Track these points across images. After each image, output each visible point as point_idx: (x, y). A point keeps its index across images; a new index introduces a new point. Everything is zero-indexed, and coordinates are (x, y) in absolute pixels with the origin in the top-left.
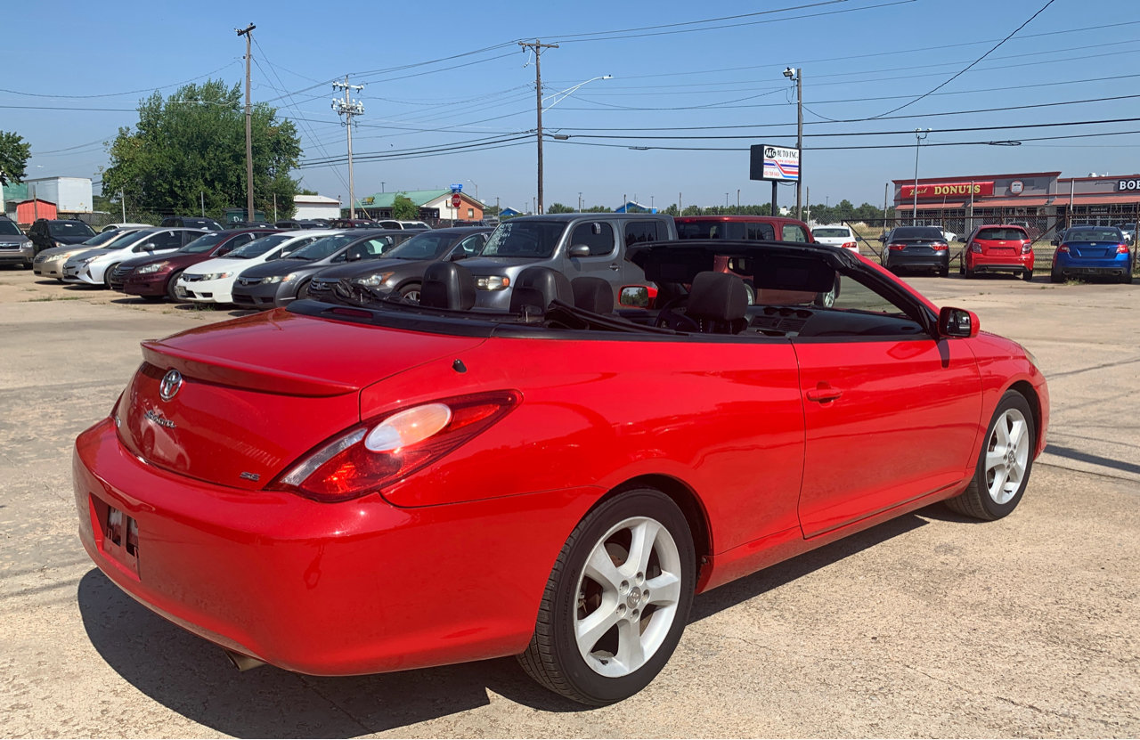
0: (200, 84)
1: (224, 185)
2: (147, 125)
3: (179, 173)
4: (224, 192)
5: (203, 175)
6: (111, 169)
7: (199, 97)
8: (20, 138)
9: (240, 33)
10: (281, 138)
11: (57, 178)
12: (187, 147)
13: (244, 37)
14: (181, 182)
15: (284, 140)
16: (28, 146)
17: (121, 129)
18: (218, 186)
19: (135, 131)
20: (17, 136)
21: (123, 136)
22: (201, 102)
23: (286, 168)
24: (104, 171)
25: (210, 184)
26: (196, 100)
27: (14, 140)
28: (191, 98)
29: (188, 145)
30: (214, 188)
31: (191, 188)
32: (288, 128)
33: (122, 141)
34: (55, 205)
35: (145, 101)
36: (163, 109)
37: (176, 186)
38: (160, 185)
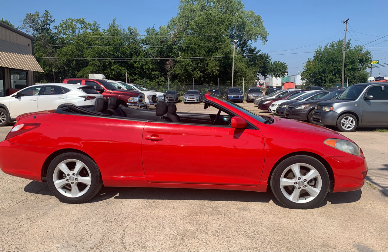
0: (336, 41)
1: (339, 75)
2: (316, 57)
3: (324, 72)
4: (339, 78)
5: (332, 72)
6: (304, 72)
7: (335, 46)
8: (285, 63)
9: (344, 22)
10: (364, 58)
11: (297, 75)
12: (327, 63)
13: (345, 24)
14: (324, 75)
15: (365, 58)
16: (287, 66)
17: (308, 59)
18: (337, 75)
19: (313, 59)
20: (284, 63)
21: (309, 61)
22: (335, 48)
23: (366, 68)
24: (302, 72)
25: (334, 75)
26: (334, 47)
27: (283, 64)
28: (332, 46)
29: (328, 62)
30: (336, 76)
31: (327, 77)
32: (368, 53)
33: (309, 62)
34: (294, 83)
35: (317, 49)
36: (322, 51)
37: (323, 76)
38: (318, 76)
